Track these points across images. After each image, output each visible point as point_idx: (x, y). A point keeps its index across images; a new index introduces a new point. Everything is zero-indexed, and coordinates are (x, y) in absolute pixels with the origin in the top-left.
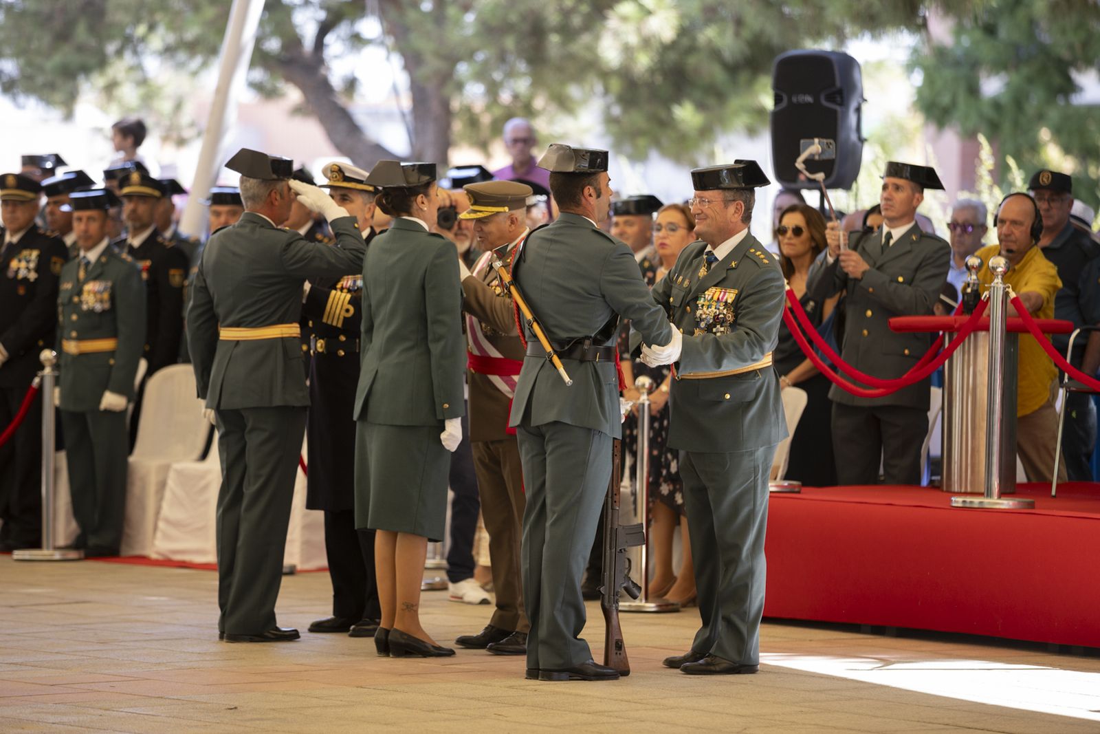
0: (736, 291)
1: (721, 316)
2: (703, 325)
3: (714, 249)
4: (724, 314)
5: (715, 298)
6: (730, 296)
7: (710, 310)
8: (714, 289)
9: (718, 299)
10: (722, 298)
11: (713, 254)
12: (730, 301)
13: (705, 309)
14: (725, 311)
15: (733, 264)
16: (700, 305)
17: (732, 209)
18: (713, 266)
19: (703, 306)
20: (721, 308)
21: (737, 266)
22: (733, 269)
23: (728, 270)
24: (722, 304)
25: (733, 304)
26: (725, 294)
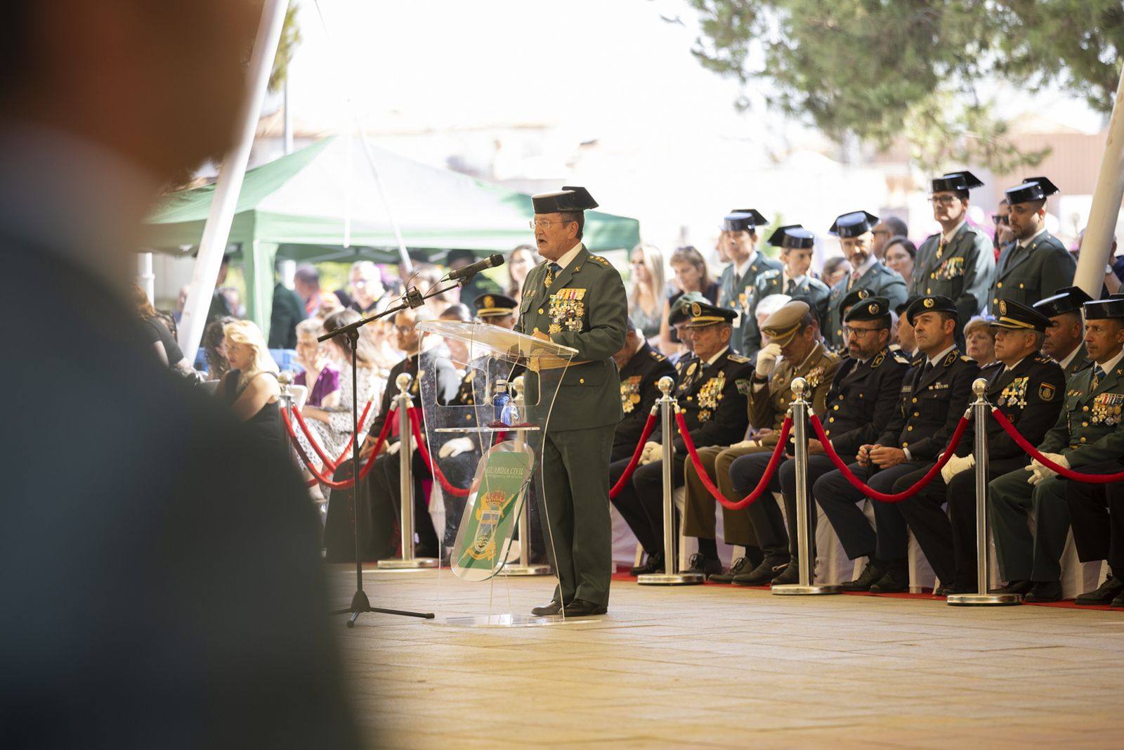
0: (585, 290)
1: (573, 311)
2: (556, 320)
3: (556, 260)
5: (566, 297)
6: (580, 294)
7: (562, 307)
8: (564, 290)
9: (569, 297)
10: (573, 297)
11: (556, 265)
12: (580, 298)
13: (557, 306)
14: (575, 308)
15: (577, 269)
16: (552, 305)
17: (568, 229)
18: (557, 274)
19: (554, 305)
20: (572, 305)
21: (581, 270)
22: (577, 272)
23: (573, 274)
24: (573, 302)
25: (582, 301)
26: (574, 293)
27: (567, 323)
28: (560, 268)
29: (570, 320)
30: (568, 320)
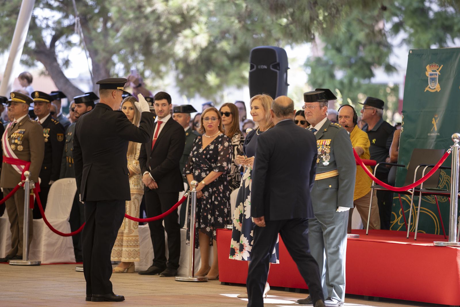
0: (331, 140)
1: (325, 151)
4: (326, 150)
5: (321, 144)
6: (328, 142)
8: (319, 141)
9: (323, 144)
10: (325, 144)
11: (314, 129)
12: (328, 144)
15: (325, 130)
17: (322, 110)
18: (315, 133)
20: (325, 148)
21: (327, 130)
23: (323, 132)
24: (325, 146)
25: (329, 145)
26: (325, 142)
27: (322, 157)
28: (316, 130)
29: (324, 155)
30: (322, 155)
